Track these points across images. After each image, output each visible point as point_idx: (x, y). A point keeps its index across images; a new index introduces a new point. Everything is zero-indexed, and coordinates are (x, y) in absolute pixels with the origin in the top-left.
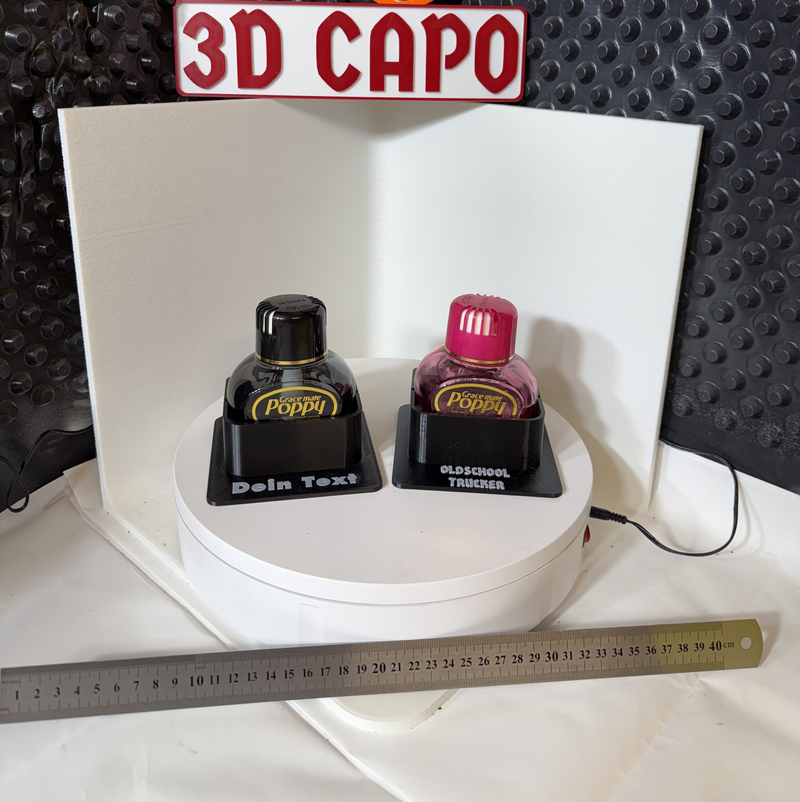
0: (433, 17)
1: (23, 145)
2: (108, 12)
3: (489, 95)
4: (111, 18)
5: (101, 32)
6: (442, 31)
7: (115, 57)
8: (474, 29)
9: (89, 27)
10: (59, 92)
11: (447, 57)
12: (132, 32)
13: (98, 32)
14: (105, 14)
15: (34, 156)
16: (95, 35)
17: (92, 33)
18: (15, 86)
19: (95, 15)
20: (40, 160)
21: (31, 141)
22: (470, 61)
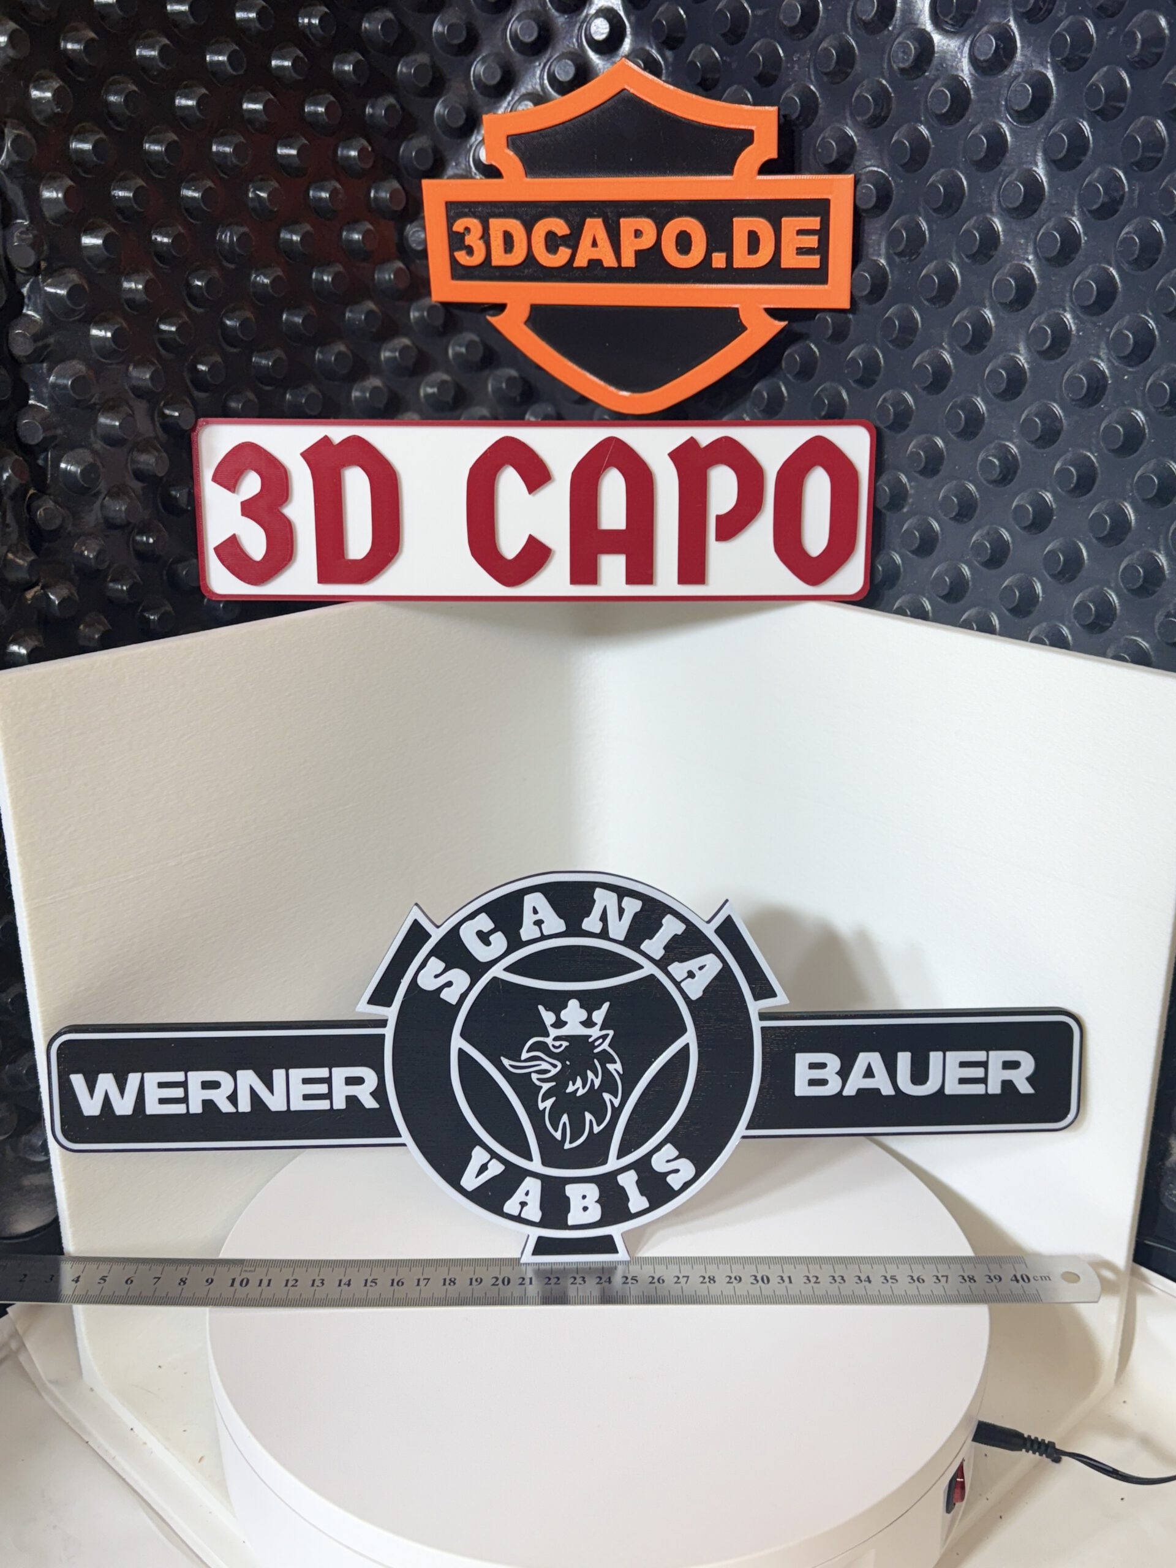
0: (692, 442)
2: (68, 462)
3: (802, 588)
4: (75, 473)
5: (56, 502)
6: (708, 471)
7: (84, 544)
8: (771, 465)
9: (33, 494)
11: (718, 518)
12: (116, 493)
13: (50, 504)
14: (63, 465)
16: (45, 510)
17: (39, 508)
19: (43, 470)
22: (764, 525)
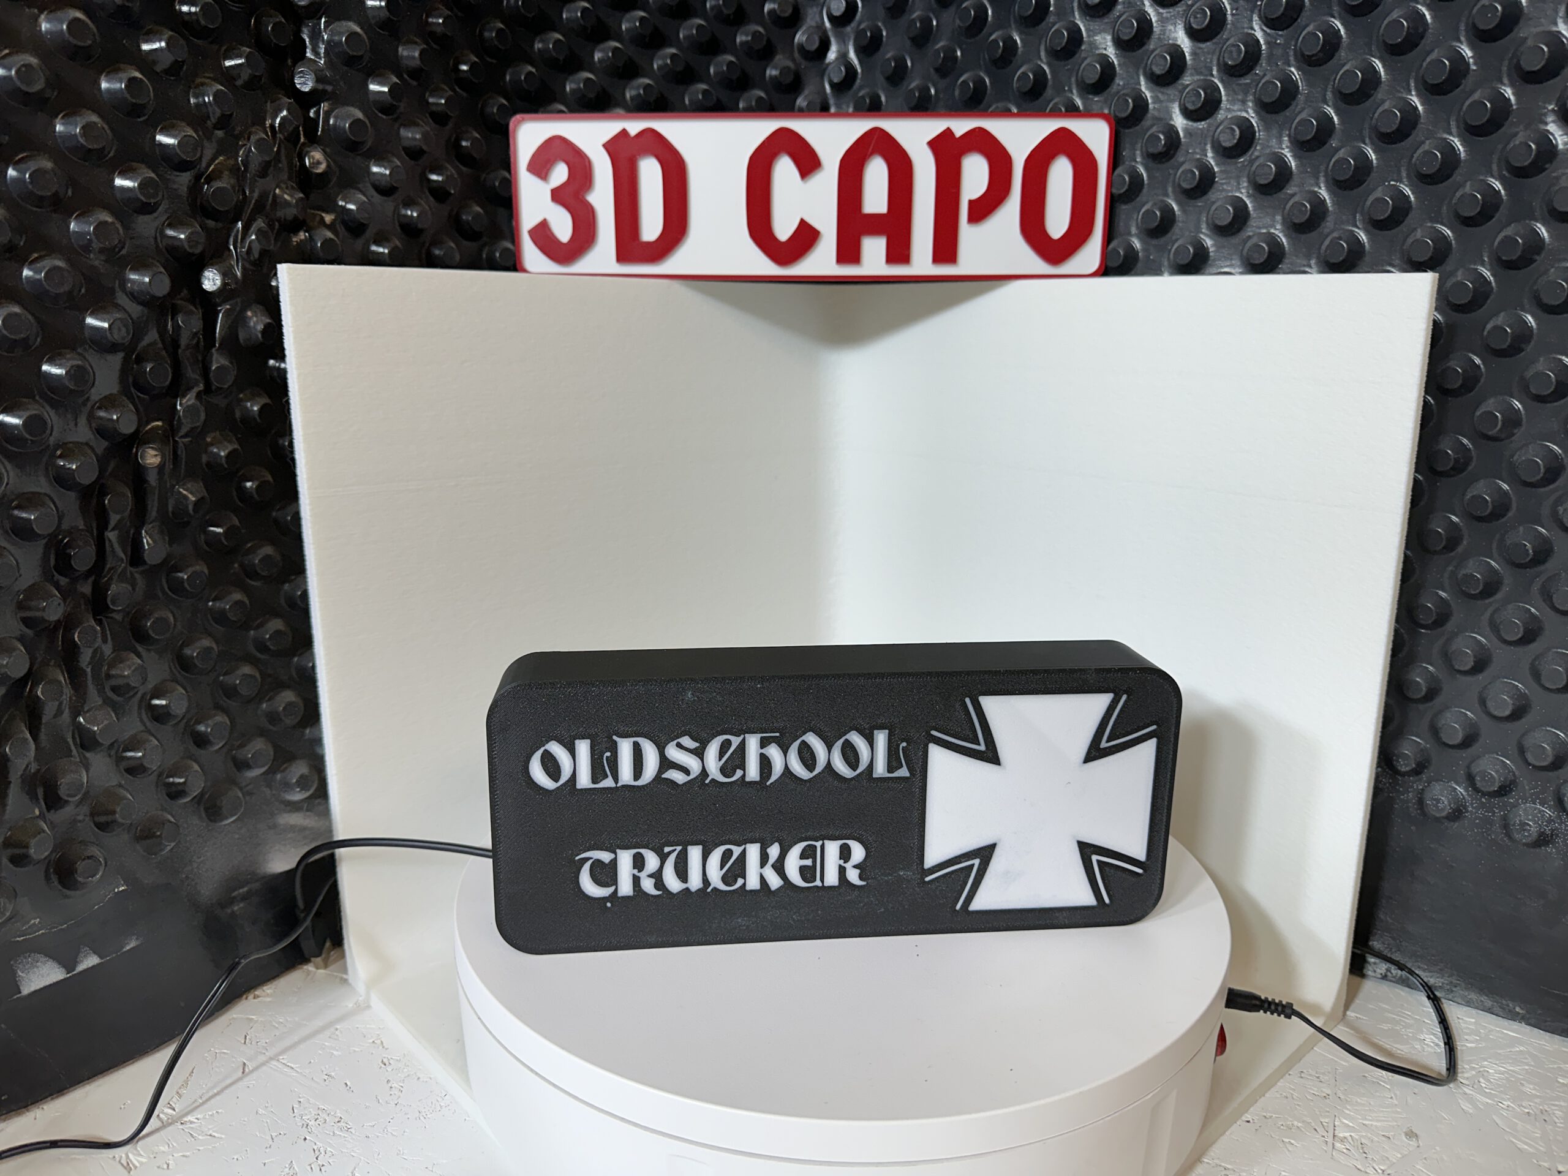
0: (948, 132)
1: (184, 341)
3: (1042, 267)
6: (963, 158)
8: (1019, 155)
10: (250, 248)
11: (971, 202)
15: (203, 362)
17: (308, 154)
18: (170, 233)
20: (214, 368)
21: (196, 334)
22: (1011, 209)
